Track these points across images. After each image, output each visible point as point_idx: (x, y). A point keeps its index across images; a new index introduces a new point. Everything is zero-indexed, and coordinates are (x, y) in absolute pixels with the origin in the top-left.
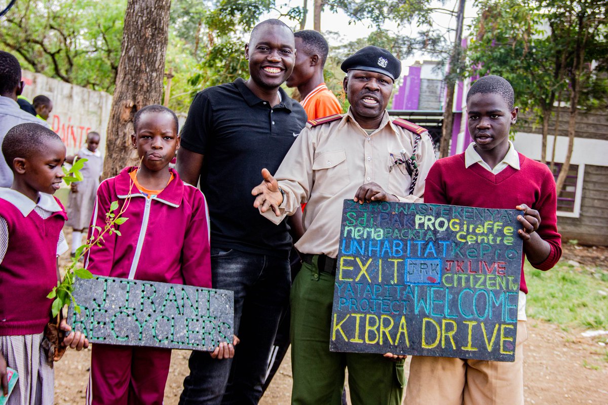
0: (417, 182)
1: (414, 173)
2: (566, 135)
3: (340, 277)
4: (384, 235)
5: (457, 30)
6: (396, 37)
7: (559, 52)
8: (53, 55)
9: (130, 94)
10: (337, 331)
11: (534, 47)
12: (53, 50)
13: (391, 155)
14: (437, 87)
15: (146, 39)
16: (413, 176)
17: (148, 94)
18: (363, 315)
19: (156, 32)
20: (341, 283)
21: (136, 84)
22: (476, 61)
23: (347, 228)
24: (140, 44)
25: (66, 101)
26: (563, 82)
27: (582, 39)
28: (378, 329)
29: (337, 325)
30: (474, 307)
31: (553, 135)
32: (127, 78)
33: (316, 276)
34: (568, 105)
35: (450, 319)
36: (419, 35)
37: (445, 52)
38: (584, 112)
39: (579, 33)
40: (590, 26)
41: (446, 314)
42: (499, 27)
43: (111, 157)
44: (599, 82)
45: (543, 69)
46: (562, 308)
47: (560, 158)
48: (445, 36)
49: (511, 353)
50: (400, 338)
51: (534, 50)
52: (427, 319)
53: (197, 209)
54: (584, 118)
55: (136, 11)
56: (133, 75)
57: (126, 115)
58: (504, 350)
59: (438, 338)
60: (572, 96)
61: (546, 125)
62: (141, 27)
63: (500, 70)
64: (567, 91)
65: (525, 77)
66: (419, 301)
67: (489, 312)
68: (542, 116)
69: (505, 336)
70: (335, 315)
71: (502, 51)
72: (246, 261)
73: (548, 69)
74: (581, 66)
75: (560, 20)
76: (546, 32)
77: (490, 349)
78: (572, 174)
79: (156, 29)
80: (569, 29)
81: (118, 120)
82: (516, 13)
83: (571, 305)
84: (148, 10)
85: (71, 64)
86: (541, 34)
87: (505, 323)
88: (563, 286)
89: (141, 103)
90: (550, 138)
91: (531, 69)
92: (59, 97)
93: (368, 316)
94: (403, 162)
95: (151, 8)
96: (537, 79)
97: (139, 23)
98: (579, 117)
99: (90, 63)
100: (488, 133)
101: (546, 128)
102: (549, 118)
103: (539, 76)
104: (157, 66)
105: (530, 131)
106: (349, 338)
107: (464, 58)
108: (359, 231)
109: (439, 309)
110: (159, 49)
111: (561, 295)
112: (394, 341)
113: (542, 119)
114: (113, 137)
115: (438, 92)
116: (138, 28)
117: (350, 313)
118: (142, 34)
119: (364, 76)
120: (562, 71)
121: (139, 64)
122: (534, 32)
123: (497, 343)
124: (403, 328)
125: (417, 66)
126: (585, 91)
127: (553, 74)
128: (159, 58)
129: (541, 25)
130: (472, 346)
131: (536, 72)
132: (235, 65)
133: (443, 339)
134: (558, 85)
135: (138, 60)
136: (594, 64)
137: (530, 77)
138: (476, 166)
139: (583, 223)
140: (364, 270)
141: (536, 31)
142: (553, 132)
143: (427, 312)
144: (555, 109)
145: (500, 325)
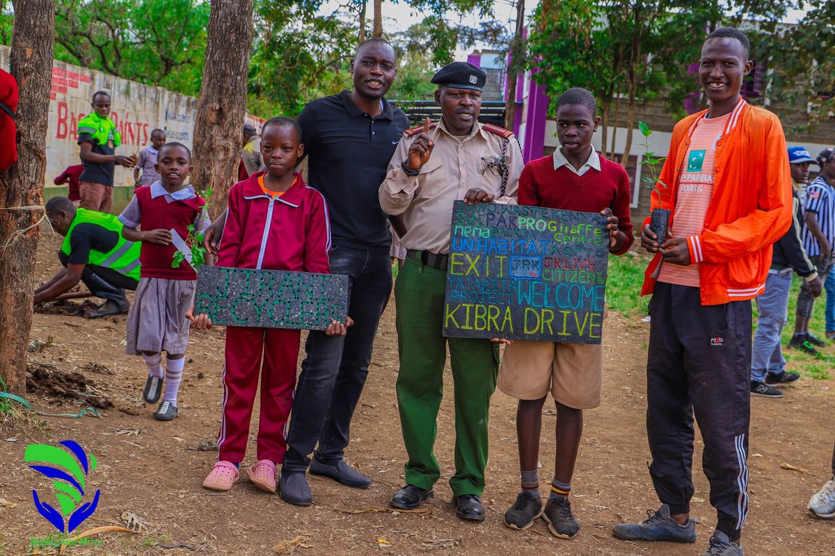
0: (508, 181)
1: (504, 174)
2: (625, 127)
3: (452, 271)
4: (490, 233)
5: (517, 21)
6: (456, 27)
7: (617, 46)
8: (100, 48)
9: (215, 98)
10: (450, 319)
11: (593, 39)
12: (101, 43)
13: (483, 159)
14: (497, 76)
15: (231, 43)
16: (504, 176)
17: (233, 97)
18: (472, 305)
19: (240, 37)
20: (452, 276)
21: (221, 87)
22: (537, 52)
23: (457, 227)
24: (224, 49)
25: (123, 97)
26: (621, 74)
27: (639, 32)
28: (486, 318)
29: (449, 314)
30: (569, 299)
31: (612, 126)
32: (213, 82)
33: (420, 269)
34: (627, 96)
35: (549, 309)
36: (480, 26)
37: (506, 43)
38: (642, 103)
39: (636, 26)
40: (646, 20)
41: (545, 304)
42: (558, 19)
43: (199, 159)
44: (655, 74)
45: (602, 60)
46: (624, 296)
47: (620, 149)
48: (506, 27)
49: (598, 337)
50: (506, 325)
51: (593, 42)
52: (528, 309)
53: (317, 209)
54: (642, 110)
55: (220, 17)
56: (219, 79)
57: (213, 117)
58: (592, 335)
59: (538, 325)
60: (630, 88)
61: (606, 116)
62: (226, 32)
63: (561, 62)
64: (626, 82)
65: (586, 69)
66: (522, 293)
67: (581, 303)
68: (603, 107)
69: (594, 322)
70: (448, 305)
71: (563, 43)
72: (351, 256)
73: (607, 61)
74: (638, 59)
75: (617, 13)
76: (605, 24)
77: (581, 334)
78: (631, 165)
79: (239, 34)
80: (625, 22)
81: (205, 122)
82: (575, 7)
83: (632, 293)
84: (232, 16)
85: (119, 57)
86: (599, 26)
87: (594, 312)
88: (624, 275)
89: (226, 106)
90: (610, 130)
91: (591, 60)
92: (117, 93)
93: (477, 306)
94: (495, 165)
95: (235, 13)
96: (597, 71)
97: (223, 28)
98: (637, 109)
99: (139, 56)
100: (575, 140)
101: (606, 120)
102: (609, 109)
103: (599, 67)
104: (241, 70)
106: (460, 325)
107: (526, 50)
108: (468, 230)
109: (539, 300)
110: (243, 53)
111: (622, 283)
112: (500, 328)
113: (602, 111)
114: (200, 139)
115: (498, 81)
116: (222, 33)
117: (461, 303)
118: (226, 39)
120: (620, 63)
121: (224, 68)
122: (592, 24)
123: (587, 329)
124: (508, 317)
125: (475, 54)
126: (642, 82)
127: (611, 66)
128: (243, 62)
129: (599, 17)
130: (567, 332)
131: (596, 64)
132: (294, 57)
133: (542, 325)
134: (616, 77)
135: (223, 64)
136: (650, 57)
137: (590, 68)
138: (563, 167)
139: (642, 213)
140: (473, 266)
141: (594, 22)
142: (613, 124)
143: (529, 303)
144: (614, 101)
145: (590, 314)
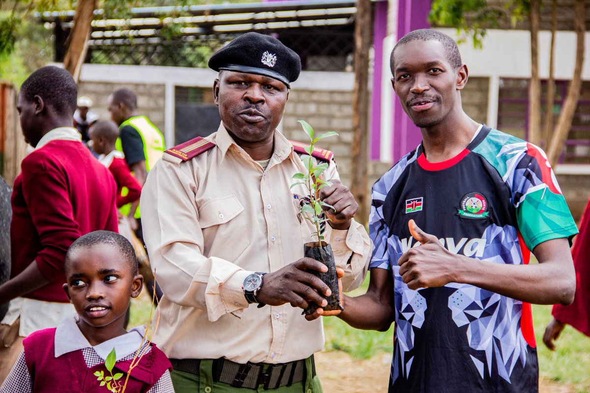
2: (572, 29)
13: (295, 196)
31: (548, 29)
47: (564, 70)
61: (535, 14)
101: (535, 19)
105: (507, 27)
113: (527, 6)
119: (241, 79)
142: (548, 25)
